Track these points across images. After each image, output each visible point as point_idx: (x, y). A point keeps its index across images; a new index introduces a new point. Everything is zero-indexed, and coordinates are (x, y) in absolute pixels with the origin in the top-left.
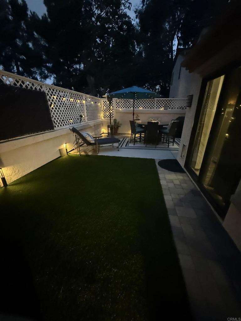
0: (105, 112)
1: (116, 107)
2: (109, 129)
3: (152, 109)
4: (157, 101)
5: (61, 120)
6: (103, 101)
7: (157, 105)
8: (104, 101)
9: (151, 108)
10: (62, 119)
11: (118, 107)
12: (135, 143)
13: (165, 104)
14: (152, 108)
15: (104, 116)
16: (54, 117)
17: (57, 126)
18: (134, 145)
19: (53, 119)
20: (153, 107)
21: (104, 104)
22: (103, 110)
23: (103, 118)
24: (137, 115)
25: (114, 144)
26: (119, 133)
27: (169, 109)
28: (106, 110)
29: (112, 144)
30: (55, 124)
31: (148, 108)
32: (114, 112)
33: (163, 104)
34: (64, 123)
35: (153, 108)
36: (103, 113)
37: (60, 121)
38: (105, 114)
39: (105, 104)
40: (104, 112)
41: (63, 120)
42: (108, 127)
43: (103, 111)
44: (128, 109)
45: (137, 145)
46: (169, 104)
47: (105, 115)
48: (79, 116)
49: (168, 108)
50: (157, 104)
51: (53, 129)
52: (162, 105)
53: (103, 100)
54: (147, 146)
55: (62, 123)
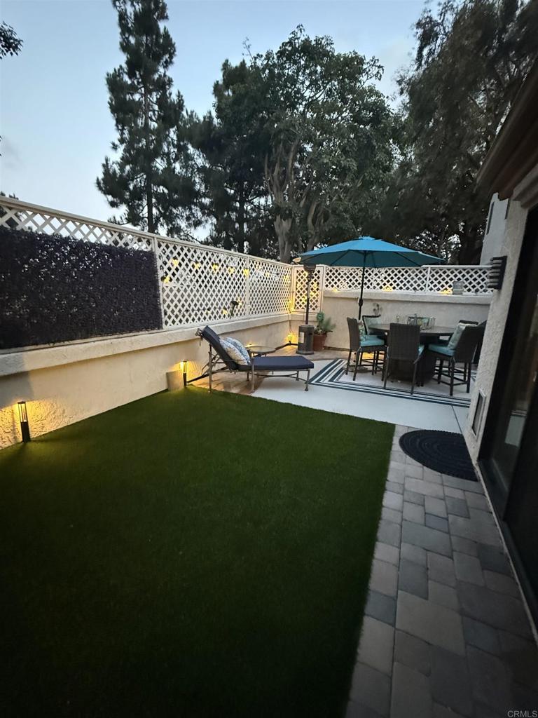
0: (299, 295)
1: (327, 286)
2: (303, 334)
3: (419, 293)
4: (433, 273)
5: (183, 310)
6: (296, 272)
7: (432, 283)
8: (298, 272)
9: (415, 289)
10: (186, 306)
11: (330, 286)
12: (357, 375)
13: (456, 279)
14: (418, 288)
15: (296, 306)
16: (168, 301)
17: (170, 322)
18: (354, 380)
19: (163, 307)
20: (422, 286)
21: (297, 277)
22: (295, 290)
23: (292, 309)
24: (378, 306)
25: (300, 372)
26: (328, 346)
27: (467, 293)
28: (301, 292)
29: (296, 372)
30: (165, 318)
31: (408, 289)
32: (319, 296)
33: (451, 279)
34: (190, 315)
35: (422, 289)
36: (295, 297)
37: (180, 311)
39: (300, 277)
41: (187, 311)
42: (301, 329)
43: (295, 294)
44: (355, 290)
45: (363, 380)
46: (467, 280)
47: (298, 303)
48: (229, 303)
49: (465, 290)
50: (432, 279)
51: (160, 327)
52: (447, 283)
53: (296, 269)
54: (387, 386)
55: (184, 316)
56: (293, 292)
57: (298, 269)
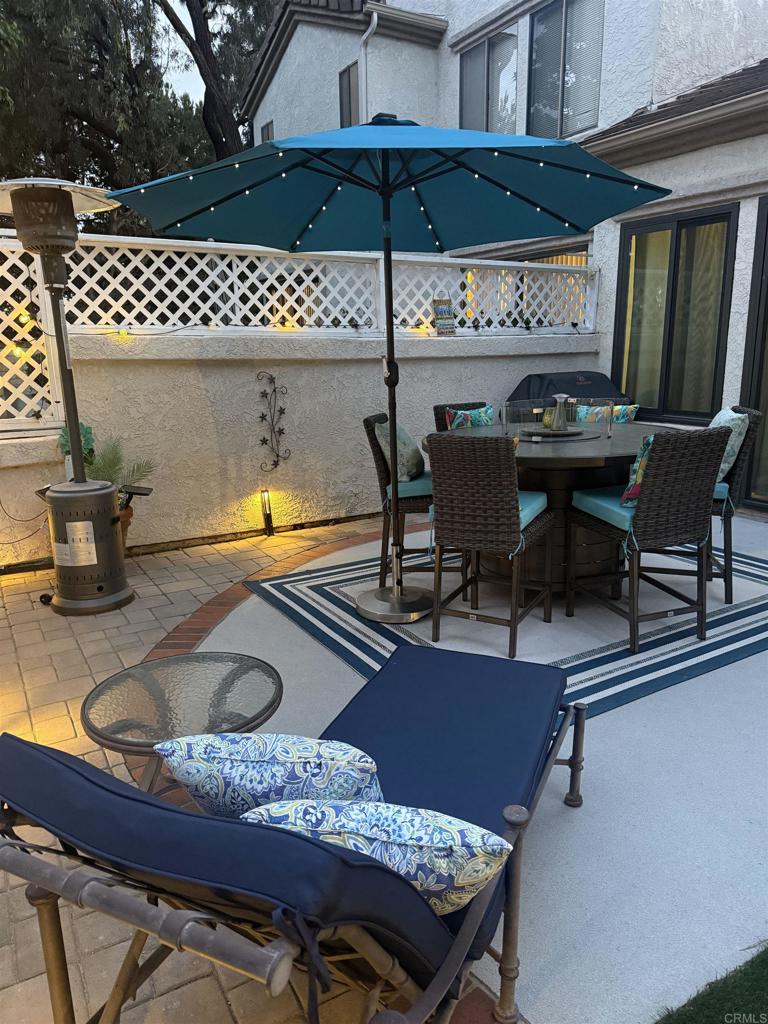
1: (73, 318)
9: (352, 322)
11: (83, 315)
13: (434, 295)
20: (369, 313)
32: (51, 361)
33: (426, 295)
35: (368, 322)
44: (184, 332)
49: (457, 322)
52: (418, 305)
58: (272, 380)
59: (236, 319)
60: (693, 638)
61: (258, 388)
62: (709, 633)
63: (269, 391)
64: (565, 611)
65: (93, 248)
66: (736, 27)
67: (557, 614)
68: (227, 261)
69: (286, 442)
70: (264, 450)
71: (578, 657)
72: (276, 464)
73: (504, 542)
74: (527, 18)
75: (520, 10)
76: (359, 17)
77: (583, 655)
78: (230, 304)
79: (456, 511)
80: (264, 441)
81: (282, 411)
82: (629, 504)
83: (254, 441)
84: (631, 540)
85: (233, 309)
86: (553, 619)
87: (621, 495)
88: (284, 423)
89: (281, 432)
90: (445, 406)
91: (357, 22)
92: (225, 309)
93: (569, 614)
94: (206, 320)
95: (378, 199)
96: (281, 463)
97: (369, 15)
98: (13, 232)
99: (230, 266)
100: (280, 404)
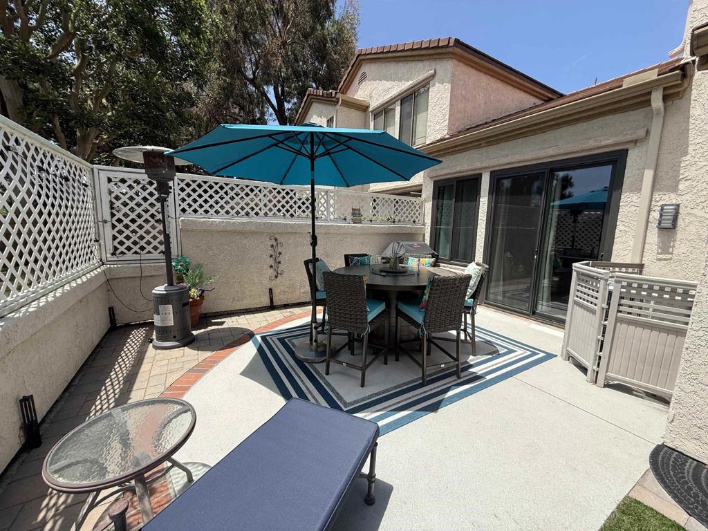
0: (120, 226)
1: (183, 211)
2: (169, 307)
6: (104, 179)
8: (110, 180)
15: (116, 249)
21: (110, 192)
22: (108, 217)
23: (107, 257)
28: (126, 221)
36: (110, 232)
38: (121, 238)
39: (118, 193)
40: (114, 227)
43: (109, 225)
44: (237, 218)
47: (123, 243)
53: (104, 175)
56: (105, 222)
57: (111, 175)
58: (276, 240)
59: (262, 213)
60: (454, 378)
61: (269, 243)
62: (462, 374)
63: (275, 244)
64: (394, 358)
65: (196, 181)
66: (482, 106)
67: (391, 359)
68: (259, 189)
69: (281, 268)
70: (271, 271)
71: (395, 387)
72: (276, 277)
73: (359, 328)
74: (400, 101)
75: (397, 99)
76: (334, 99)
77: (398, 386)
78: (259, 207)
79: (337, 310)
80: (271, 267)
81: (280, 253)
82: (423, 310)
83: (267, 266)
84: (422, 329)
85: (260, 209)
86: (388, 362)
87: (419, 304)
88: (280, 259)
89: (279, 263)
90: (348, 255)
91: (334, 101)
92: (257, 209)
93: (397, 360)
94: (247, 214)
95: (309, 161)
96: (279, 276)
97: (338, 99)
98: (144, 171)
99: (260, 191)
100: (280, 250)
